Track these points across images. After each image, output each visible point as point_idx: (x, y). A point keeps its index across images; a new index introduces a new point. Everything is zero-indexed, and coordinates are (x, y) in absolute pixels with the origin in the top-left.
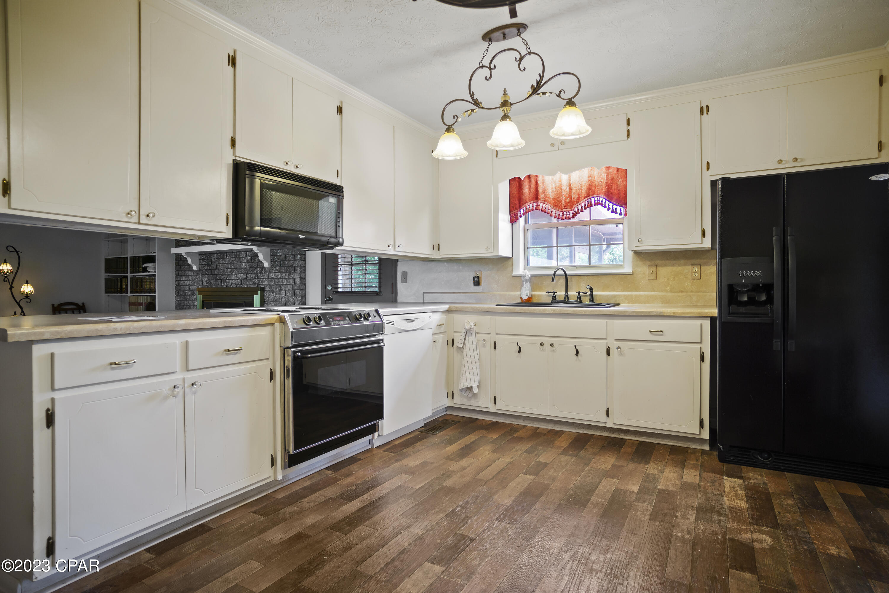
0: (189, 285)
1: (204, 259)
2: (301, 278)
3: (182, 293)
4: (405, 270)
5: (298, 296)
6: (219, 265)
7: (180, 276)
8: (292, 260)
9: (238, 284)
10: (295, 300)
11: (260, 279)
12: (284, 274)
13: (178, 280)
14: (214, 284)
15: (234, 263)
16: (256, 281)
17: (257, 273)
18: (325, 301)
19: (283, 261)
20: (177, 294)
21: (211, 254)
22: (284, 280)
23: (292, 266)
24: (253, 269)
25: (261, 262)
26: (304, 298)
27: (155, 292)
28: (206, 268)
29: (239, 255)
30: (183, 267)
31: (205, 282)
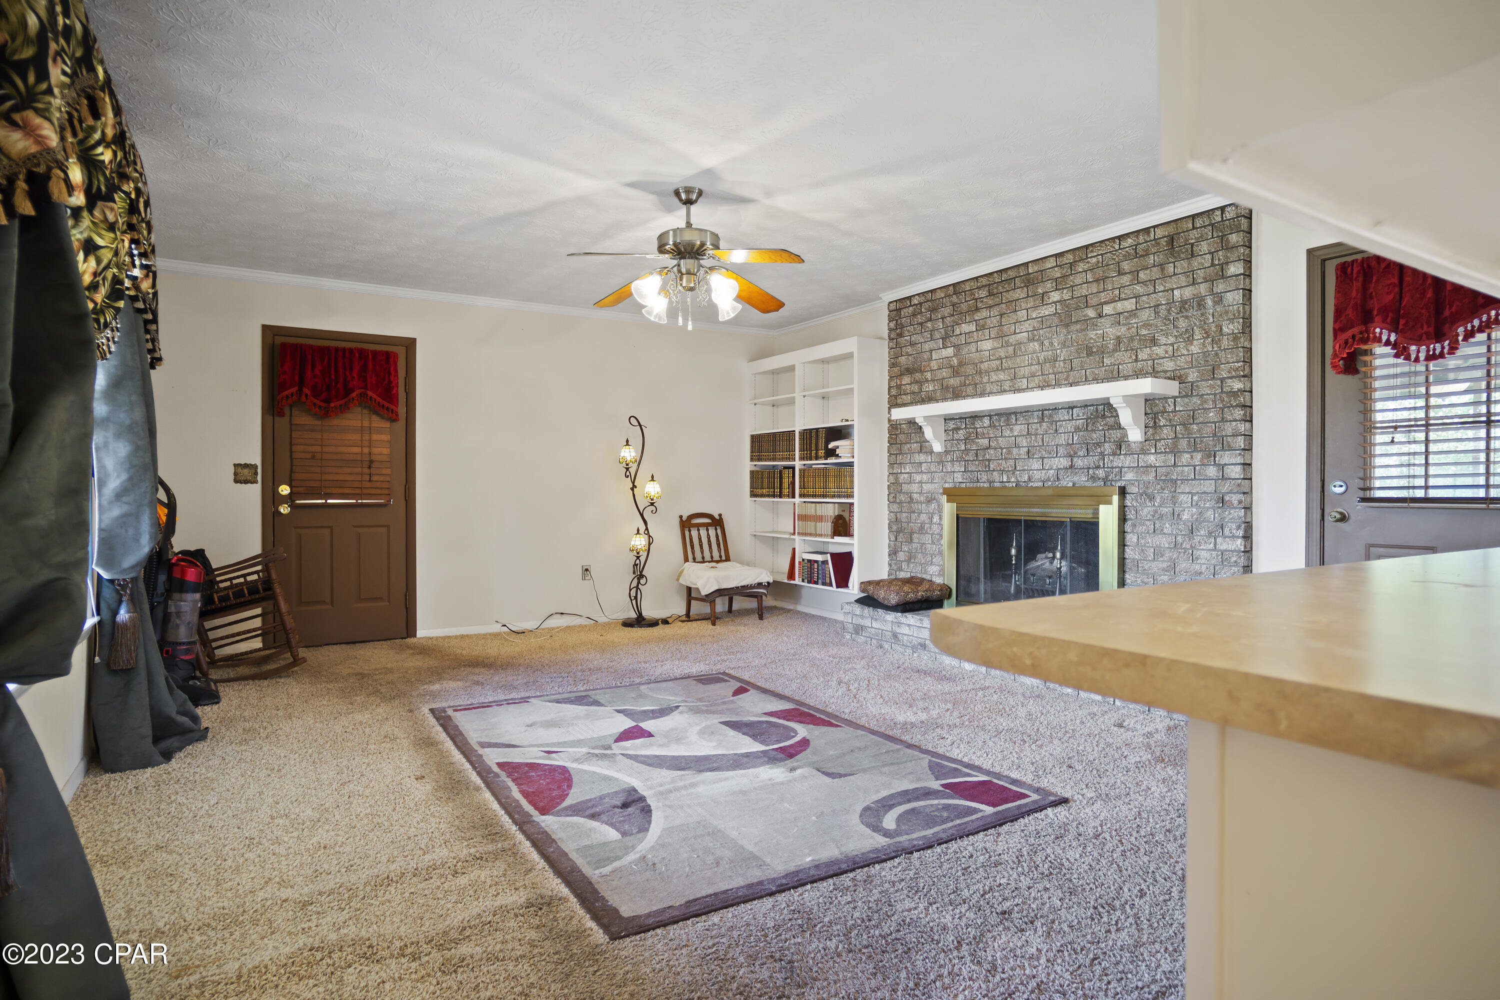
0: (921, 482)
1: (957, 429)
2: (1244, 464)
3: (903, 498)
5: (1232, 508)
6: (997, 441)
7: (900, 463)
10: (1223, 519)
11: (1112, 468)
12: (1187, 456)
13: (895, 471)
14: (983, 480)
18: (1323, 521)
19: (1183, 425)
20: (891, 500)
21: (976, 416)
22: (1186, 469)
23: (1214, 436)
25: (1123, 428)
26: (1249, 513)
27: (852, 496)
28: (963, 448)
30: (908, 445)
31: (959, 476)
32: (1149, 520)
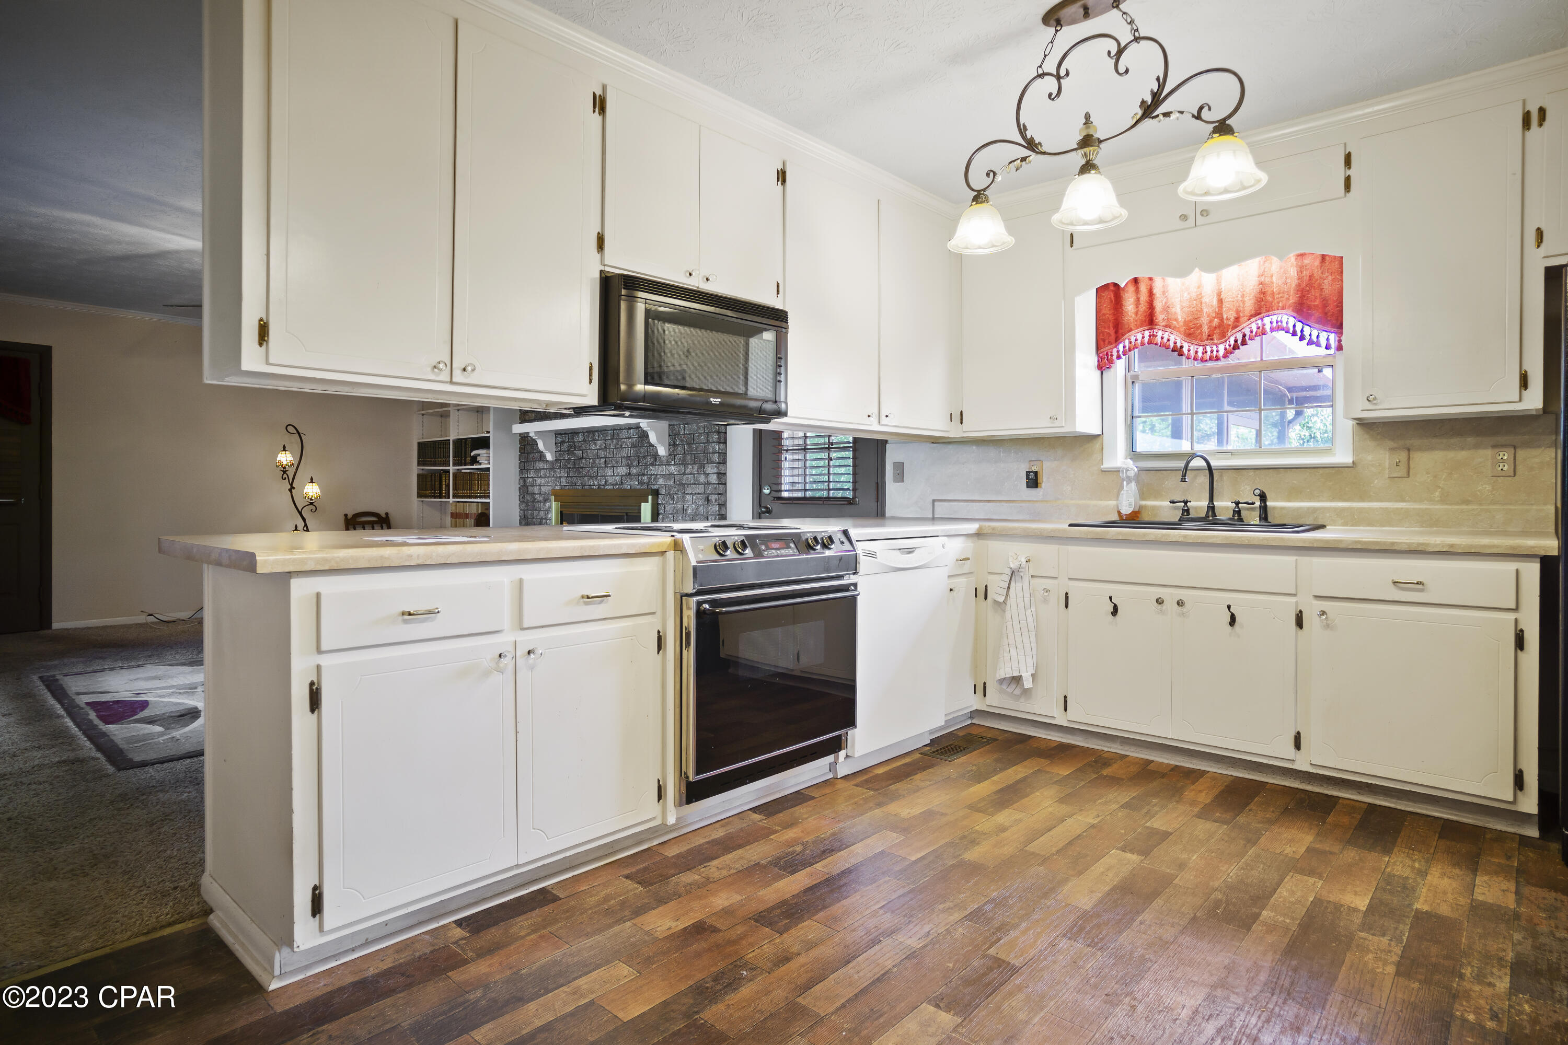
0: (540, 485)
1: (563, 442)
2: (718, 474)
3: (529, 498)
4: (899, 459)
5: (714, 504)
6: (587, 452)
7: (527, 470)
8: (704, 443)
10: (708, 512)
11: (651, 475)
12: (690, 467)
13: (523, 476)
14: (579, 484)
15: (610, 448)
16: (645, 479)
17: (646, 465)
18: (759, 512)
19: (688, 444)
20: (521, 500)
21: (574, 433)
22: (690, 476)
23: (703, 453)
24: (640, 459)
25: (654, 445)
26: (723, 508)
27: (488, 497)
28: (566, 458)
30: (532, 455)
31: (564, 481)
32: (671, 514)
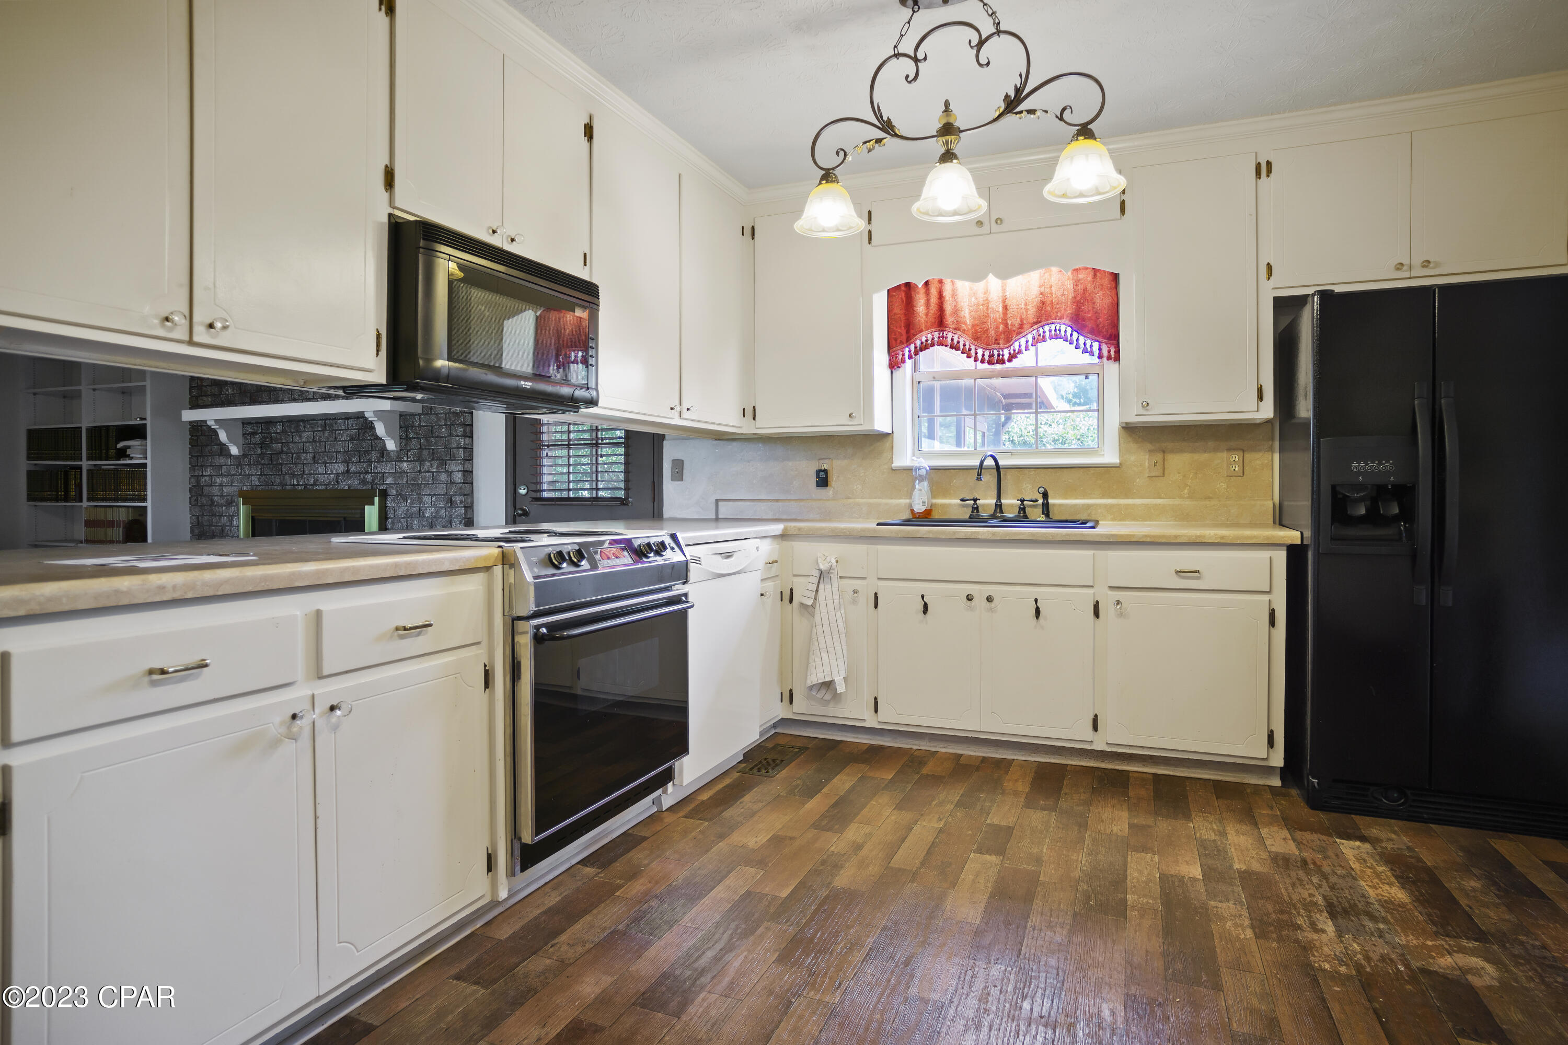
0: (221, 485)
1: (253, 434)
2: (464, 472)
3: (204, 500)
4: (678, 456)
5: (459, 507)
6: (288, 446)
7: (202, 466)
8: (445, 437)
9: (329, 483)
10: (451, 516)
11: (377, 473)
12: (428, 464)
13: (196, 474)
14: (278, 483)
15: (320, 442)
16: (369, 477)
17: (370, 461)
18: (515, 515)
19: (425, 437)
20: (193, 504)
21: (271, 422)
22: (427, 474)
23: (446, 448)
24: (361, 454)
25: (381, 439)
26: (469, 511)
27: (145, 500)
28: (259, 451)
29: (331, 425)
30: (209, 448)
31: (256, 479)
32: (403, 518)
